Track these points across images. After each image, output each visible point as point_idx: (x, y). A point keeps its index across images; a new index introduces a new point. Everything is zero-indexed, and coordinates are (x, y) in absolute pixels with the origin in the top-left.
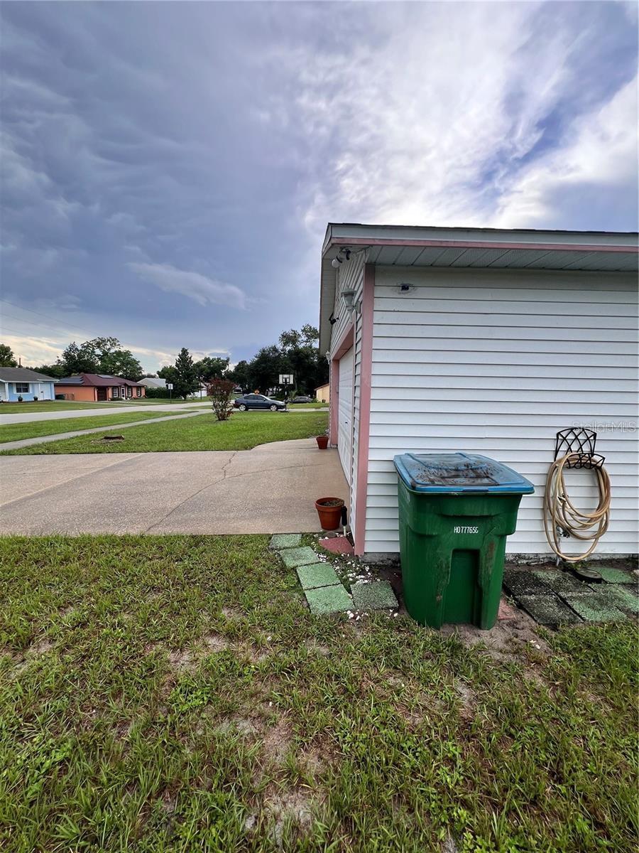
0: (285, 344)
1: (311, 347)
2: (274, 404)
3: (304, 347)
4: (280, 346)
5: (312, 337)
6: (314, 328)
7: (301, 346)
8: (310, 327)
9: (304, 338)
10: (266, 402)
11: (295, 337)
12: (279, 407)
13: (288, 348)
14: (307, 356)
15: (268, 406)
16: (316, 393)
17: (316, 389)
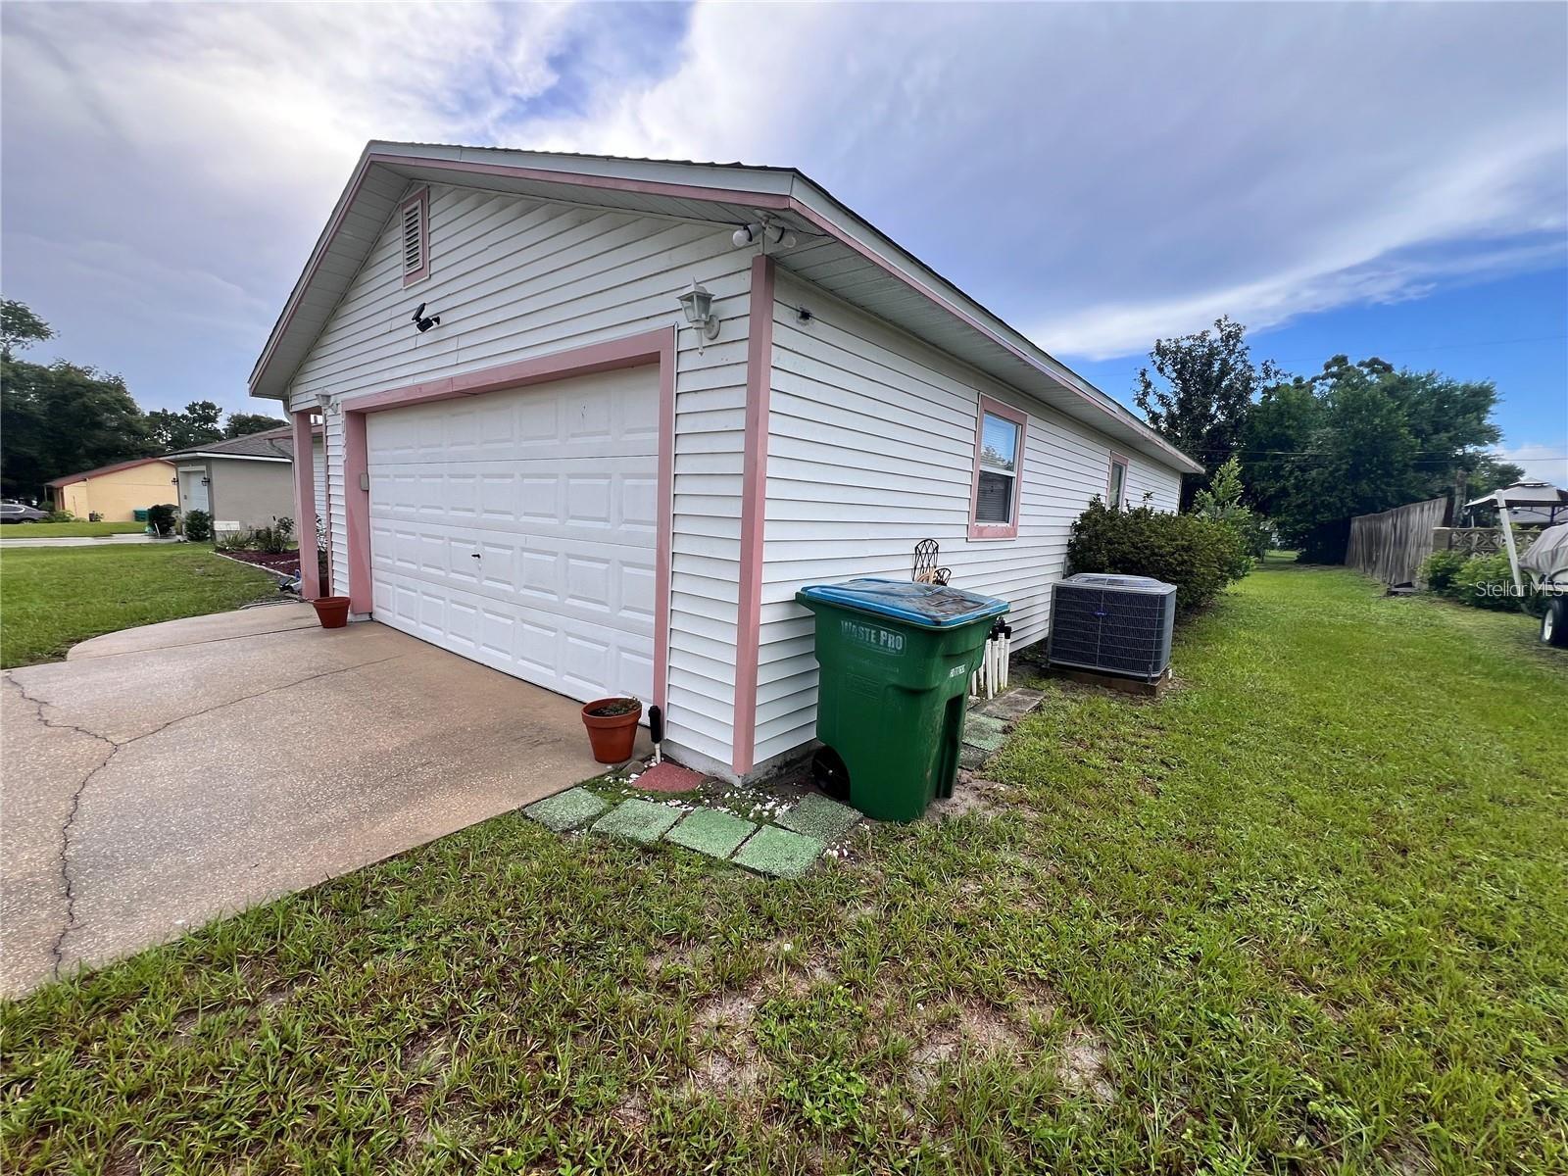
5: (7, 328)
6: (13, 305)
16: (62, 494)
17: (55, 484)
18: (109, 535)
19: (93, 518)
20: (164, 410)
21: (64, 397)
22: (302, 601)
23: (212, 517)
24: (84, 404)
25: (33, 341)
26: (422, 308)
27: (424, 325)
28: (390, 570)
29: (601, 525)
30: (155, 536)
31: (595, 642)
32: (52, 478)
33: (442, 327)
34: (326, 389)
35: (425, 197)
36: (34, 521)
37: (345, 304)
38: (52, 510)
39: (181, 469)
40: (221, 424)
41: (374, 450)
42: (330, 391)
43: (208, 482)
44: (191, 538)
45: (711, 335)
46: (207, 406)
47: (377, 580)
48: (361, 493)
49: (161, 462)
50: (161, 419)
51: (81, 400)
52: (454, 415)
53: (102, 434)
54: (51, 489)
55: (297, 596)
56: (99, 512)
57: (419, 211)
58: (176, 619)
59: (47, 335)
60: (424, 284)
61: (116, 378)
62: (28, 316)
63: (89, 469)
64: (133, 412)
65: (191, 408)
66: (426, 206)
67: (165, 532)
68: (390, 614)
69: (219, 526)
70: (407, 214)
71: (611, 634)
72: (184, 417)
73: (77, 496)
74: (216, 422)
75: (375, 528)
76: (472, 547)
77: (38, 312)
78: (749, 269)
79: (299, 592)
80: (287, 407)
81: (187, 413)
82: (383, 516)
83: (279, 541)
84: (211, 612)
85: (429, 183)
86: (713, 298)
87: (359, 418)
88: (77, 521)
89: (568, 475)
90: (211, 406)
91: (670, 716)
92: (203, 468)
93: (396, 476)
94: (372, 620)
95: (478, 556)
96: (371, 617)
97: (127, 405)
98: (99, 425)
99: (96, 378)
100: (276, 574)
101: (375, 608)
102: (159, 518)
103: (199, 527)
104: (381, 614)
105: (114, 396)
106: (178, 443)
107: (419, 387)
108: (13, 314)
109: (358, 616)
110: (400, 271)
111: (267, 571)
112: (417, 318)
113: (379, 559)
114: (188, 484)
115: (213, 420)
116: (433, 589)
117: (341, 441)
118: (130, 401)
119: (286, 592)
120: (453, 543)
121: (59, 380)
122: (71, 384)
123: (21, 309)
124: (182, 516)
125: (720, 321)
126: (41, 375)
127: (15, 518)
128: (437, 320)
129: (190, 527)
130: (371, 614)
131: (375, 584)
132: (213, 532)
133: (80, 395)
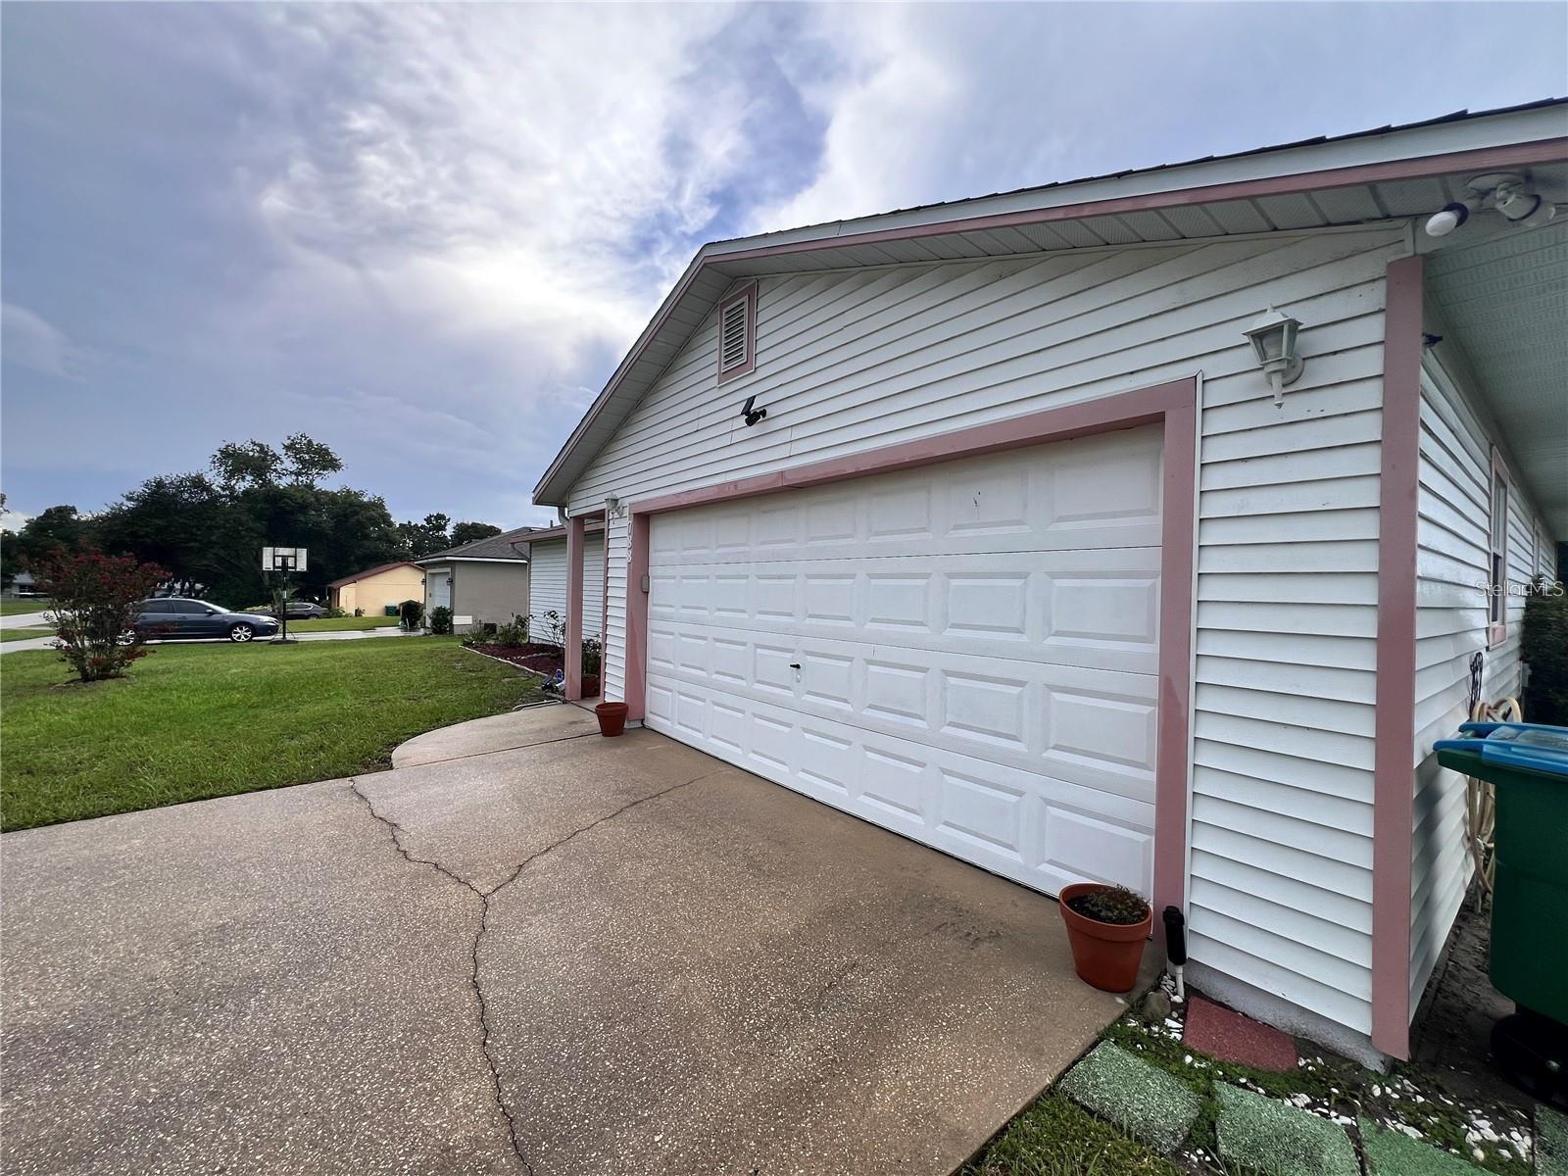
0: (231, 475)
1: (310, 487)
2: (241, 624)
3: (292, 485)
4: (216, 480)
5: (314, 464)
6: (320, 446)
7: (284, 482)
8: (310, 442)
9: (289, 464)
10: (214, 617)
11: (265, 459)
12: (257, 630)
13: (243, 485)
14: (304, 507)
15: (225, 630)
16: (339, 594)
17: (334, 585)
18: (373, 628)
19: (358, 613)
20: (409, 522)
21: (345, 516)
22: (565, 702)
23: (451, 613)
24: (358, 520)
25: (329, 473)
26: (751, 401)
27: (752, 417)
28: (670, 675)
29: (1012, 637)
30: (405, 629)
31: (998, 787)
32: (331, 581)
33: (769, 419)
34: (614, 493)
35: (753, 293)
36: (318, 617)
37: (641, 410)
38: (329, 607)
39: (429, 571)
40: (449, 532)
41: (656, 551)
42: (618, 494)
43: (451, 582)
44: (435, 632)
45: (1286, 380)
46: (440, 517)
47: (651, 685)
48: (642, 595)
49: (410, 566)
50: (408, 529)
51: (356, 517)
52: (765, 512)
53: (366, 543)
54: (329, 589)
55: (560, 697)
56: (362, 609)
57: (746, 306)
58: (465, 720)
59: (339, 468)
60: (748, 377)
61: (379, 499)
62: (329, 454)
63: (356, 573)
64: (391, 524)
65: (428, 520)
66: (754, 301)
67: (413, 627)
68: (669, 723)
69: (457, 620)
70: (727, 313)
71: (1029, 780)
72: (423, 527)
73: (350, 596)
74: (445, 530)
75: (653, 631)
76: (789, 655)
77: (336, 451)
78: (1384, 277)
79: (563, 693)
80: (561, 514)
81: (425, 523)
82: (664, 618)
83: (517, 635)
84: (491, 714)
85: (759, 277)
86: (1300, 328)
87: (644, 520)
88: (347, 616)
89: (946, 574)
90: (442, 517)
91: (1194, 923)
92: (449, 570)
93: (684, 578)
94: (644, 726)
95: (798, 666)
96: (642, 723)
97: (386, 518)
98: (366, 537)
99: (366, 500)
100: (523, 669)
101: (648, 715)
102: (409, 613)
103: (442, 621)
104: (655, 721)
105: (376, 512)
106: (418, 549)
107: (735, 483)
108: (319, 454)
109: (632, 723)
110: (714, 369)
111: (514, 666)
112: (746, 412)
113: (654, 662)
114: (433, 584)
115: (443, 528)
116: (727, 698)
117: (627, 543)
118: (389, 516)
119: (549, 693)
120: (758, 650)
121: (344, 503)
122: (351, 505)
123: (324, 449)
124: (428, 611)
125: (1304, 359)
126: (332, 498)
127: (306, 614)
128: (764, 413)
129: (435, 621)
130: (642, 720)
131: (649, 689)
132: (452, 625)
133: (356, 513)
